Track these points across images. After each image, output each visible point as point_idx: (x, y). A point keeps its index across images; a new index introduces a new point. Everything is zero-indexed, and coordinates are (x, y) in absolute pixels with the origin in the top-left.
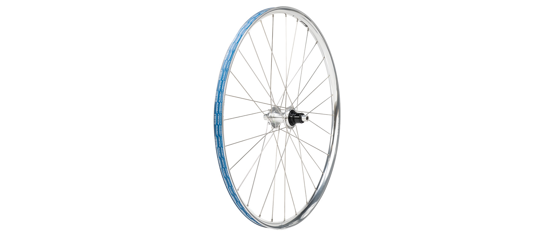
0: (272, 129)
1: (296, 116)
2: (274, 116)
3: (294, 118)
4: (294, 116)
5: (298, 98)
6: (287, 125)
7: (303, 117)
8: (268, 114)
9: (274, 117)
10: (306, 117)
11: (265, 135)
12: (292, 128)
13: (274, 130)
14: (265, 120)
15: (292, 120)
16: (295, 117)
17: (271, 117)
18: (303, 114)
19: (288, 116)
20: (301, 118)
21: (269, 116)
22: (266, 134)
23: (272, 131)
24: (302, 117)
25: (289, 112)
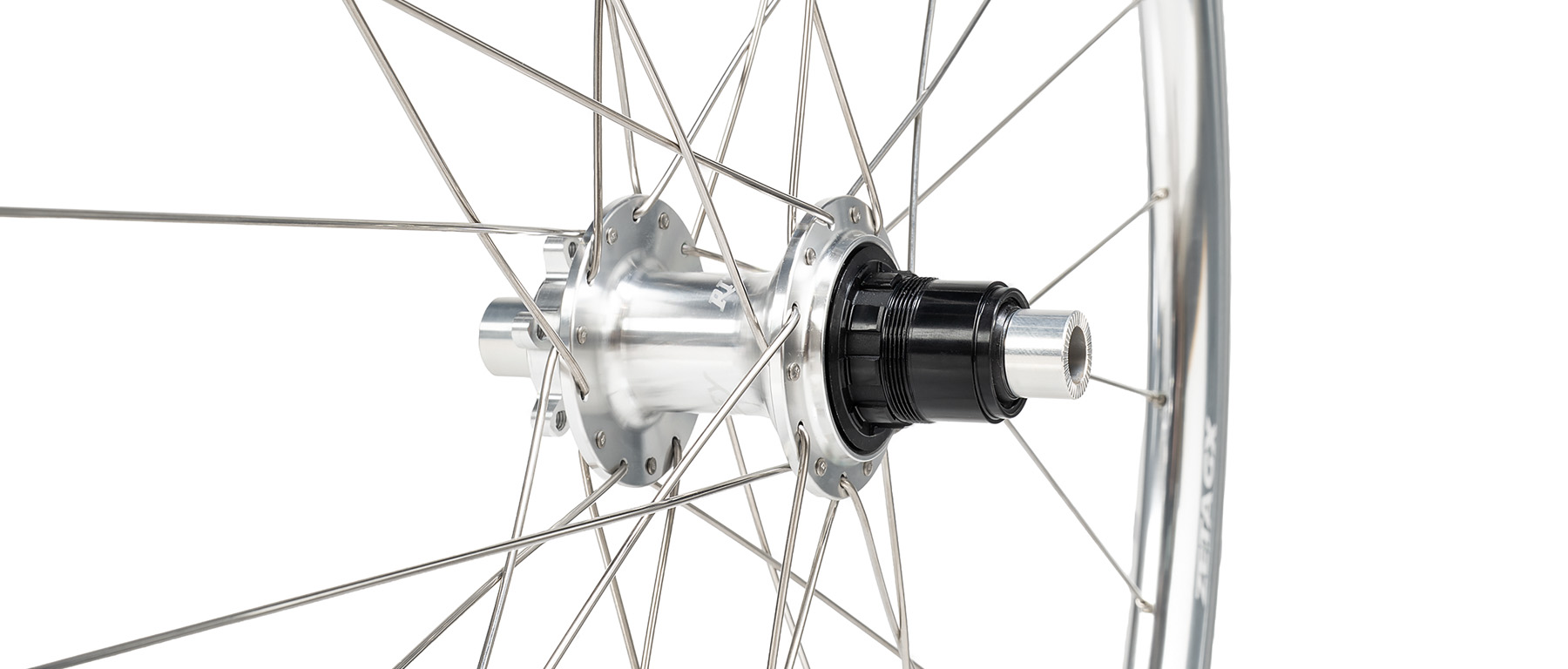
0: (581, 496)
1: (924, 319)
2: (627, 326)
3: (895, 355)
4: (895, 318)
5: (916, 117)
6: (802, 442)
7: (1020, 331)
8: (550, 298)
9: (619, 339)
10: (1060, 344)
11: (497, 561)
12: (859, 479)
13: (624, 496)
14: (497, 369)
15: (867, 370)
16: (917, 333)
17: (584, 340)
18: (1013, 301)
19: (820, 320)
20: (994, 353)
21: (552, 321)
22: (521, 545)
23: (586, 515)
24: (1011, 343)
25: (829, 269)
